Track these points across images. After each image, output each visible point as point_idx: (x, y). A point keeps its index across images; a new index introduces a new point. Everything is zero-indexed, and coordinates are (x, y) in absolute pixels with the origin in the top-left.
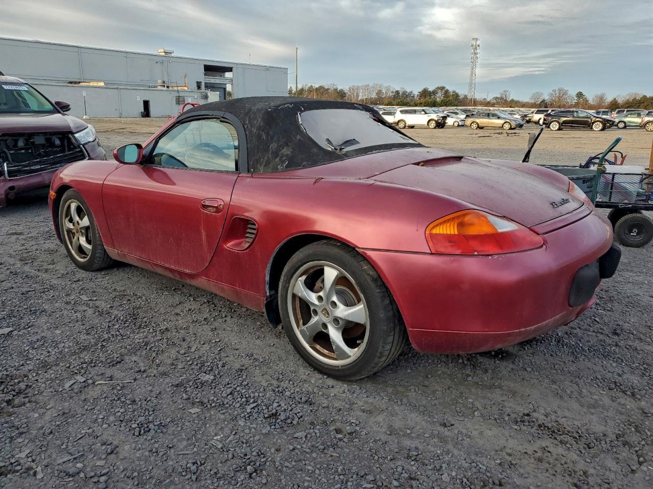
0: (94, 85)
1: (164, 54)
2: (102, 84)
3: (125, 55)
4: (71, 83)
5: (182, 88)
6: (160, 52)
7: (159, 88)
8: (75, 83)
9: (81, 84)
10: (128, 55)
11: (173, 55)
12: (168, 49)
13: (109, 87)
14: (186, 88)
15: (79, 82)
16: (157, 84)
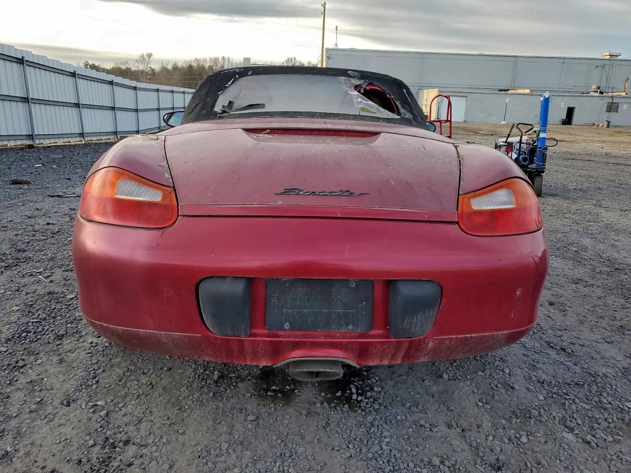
0: (521, 92)
1: (609, 57)
2: (528, 91)
3: (562, 61)
4: (501, 90)
5: (619, 93)
6: (605, 55)
7: (592, 94)
8: (505, 90)
9: (510, 91)
10: (566, 61)
11: (619, 58)
12: (614, 51)
13: (534, 94)
14: (623, 94)
15: (508, 90)
16: (590, 90)
